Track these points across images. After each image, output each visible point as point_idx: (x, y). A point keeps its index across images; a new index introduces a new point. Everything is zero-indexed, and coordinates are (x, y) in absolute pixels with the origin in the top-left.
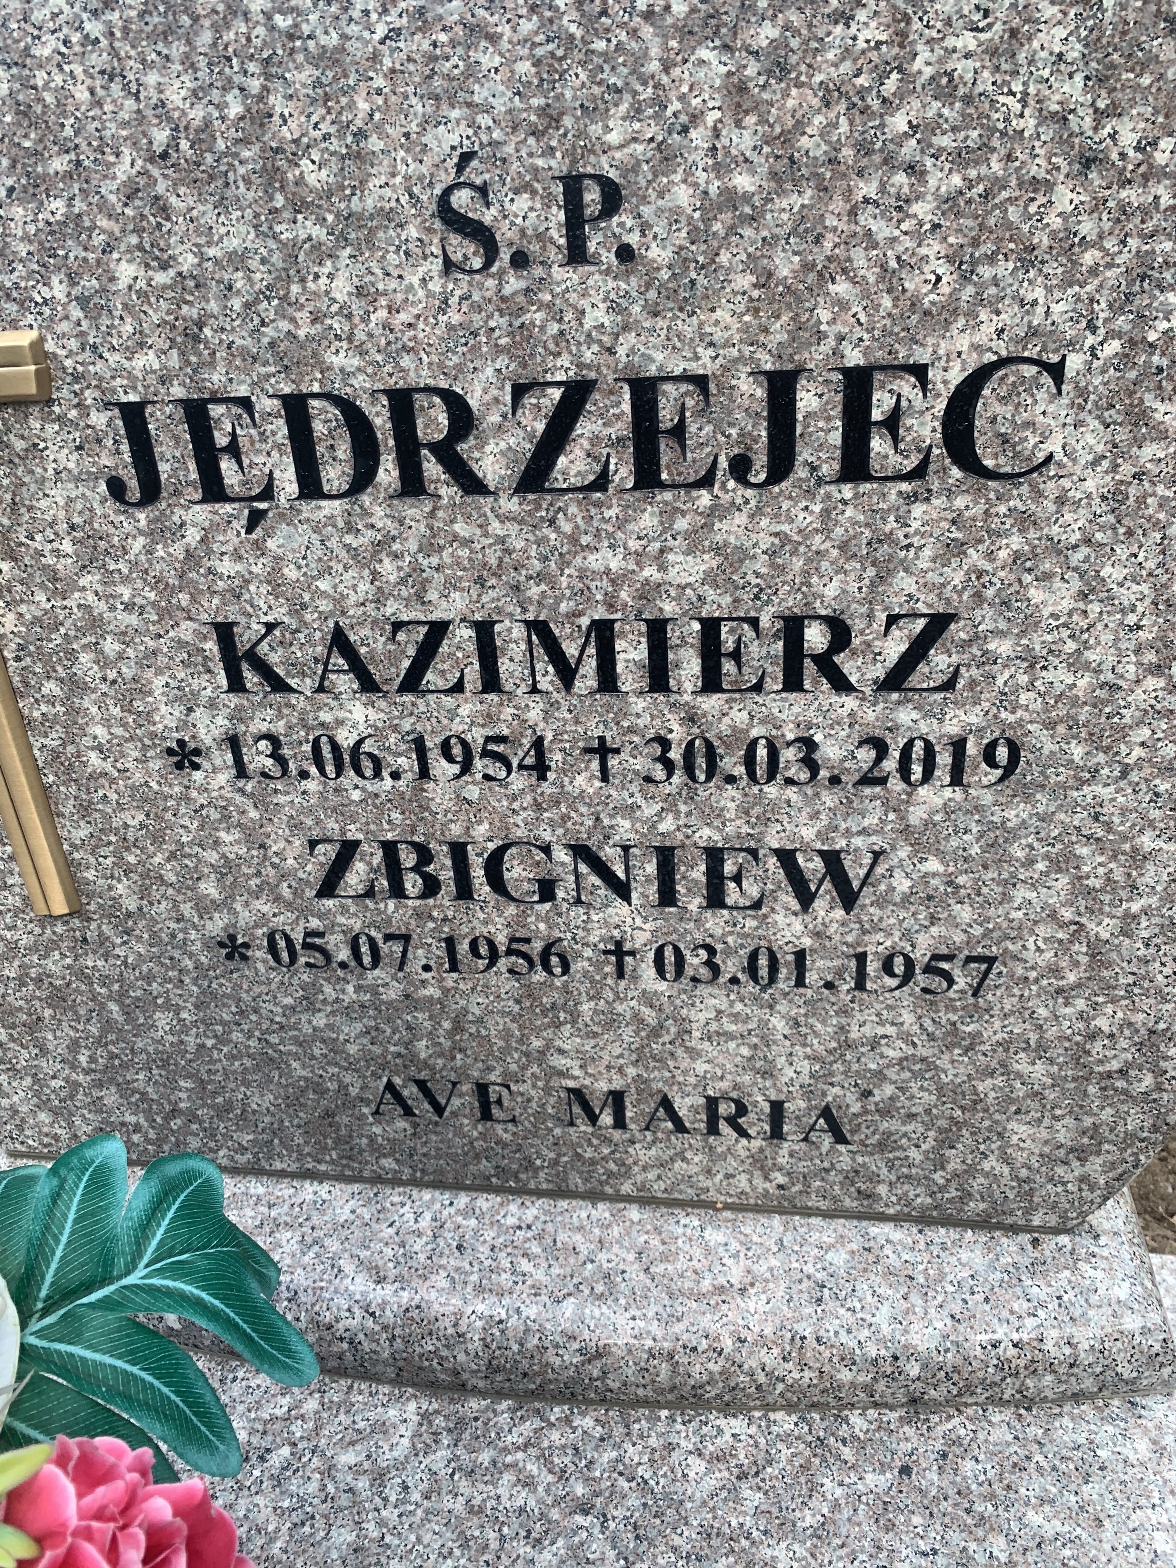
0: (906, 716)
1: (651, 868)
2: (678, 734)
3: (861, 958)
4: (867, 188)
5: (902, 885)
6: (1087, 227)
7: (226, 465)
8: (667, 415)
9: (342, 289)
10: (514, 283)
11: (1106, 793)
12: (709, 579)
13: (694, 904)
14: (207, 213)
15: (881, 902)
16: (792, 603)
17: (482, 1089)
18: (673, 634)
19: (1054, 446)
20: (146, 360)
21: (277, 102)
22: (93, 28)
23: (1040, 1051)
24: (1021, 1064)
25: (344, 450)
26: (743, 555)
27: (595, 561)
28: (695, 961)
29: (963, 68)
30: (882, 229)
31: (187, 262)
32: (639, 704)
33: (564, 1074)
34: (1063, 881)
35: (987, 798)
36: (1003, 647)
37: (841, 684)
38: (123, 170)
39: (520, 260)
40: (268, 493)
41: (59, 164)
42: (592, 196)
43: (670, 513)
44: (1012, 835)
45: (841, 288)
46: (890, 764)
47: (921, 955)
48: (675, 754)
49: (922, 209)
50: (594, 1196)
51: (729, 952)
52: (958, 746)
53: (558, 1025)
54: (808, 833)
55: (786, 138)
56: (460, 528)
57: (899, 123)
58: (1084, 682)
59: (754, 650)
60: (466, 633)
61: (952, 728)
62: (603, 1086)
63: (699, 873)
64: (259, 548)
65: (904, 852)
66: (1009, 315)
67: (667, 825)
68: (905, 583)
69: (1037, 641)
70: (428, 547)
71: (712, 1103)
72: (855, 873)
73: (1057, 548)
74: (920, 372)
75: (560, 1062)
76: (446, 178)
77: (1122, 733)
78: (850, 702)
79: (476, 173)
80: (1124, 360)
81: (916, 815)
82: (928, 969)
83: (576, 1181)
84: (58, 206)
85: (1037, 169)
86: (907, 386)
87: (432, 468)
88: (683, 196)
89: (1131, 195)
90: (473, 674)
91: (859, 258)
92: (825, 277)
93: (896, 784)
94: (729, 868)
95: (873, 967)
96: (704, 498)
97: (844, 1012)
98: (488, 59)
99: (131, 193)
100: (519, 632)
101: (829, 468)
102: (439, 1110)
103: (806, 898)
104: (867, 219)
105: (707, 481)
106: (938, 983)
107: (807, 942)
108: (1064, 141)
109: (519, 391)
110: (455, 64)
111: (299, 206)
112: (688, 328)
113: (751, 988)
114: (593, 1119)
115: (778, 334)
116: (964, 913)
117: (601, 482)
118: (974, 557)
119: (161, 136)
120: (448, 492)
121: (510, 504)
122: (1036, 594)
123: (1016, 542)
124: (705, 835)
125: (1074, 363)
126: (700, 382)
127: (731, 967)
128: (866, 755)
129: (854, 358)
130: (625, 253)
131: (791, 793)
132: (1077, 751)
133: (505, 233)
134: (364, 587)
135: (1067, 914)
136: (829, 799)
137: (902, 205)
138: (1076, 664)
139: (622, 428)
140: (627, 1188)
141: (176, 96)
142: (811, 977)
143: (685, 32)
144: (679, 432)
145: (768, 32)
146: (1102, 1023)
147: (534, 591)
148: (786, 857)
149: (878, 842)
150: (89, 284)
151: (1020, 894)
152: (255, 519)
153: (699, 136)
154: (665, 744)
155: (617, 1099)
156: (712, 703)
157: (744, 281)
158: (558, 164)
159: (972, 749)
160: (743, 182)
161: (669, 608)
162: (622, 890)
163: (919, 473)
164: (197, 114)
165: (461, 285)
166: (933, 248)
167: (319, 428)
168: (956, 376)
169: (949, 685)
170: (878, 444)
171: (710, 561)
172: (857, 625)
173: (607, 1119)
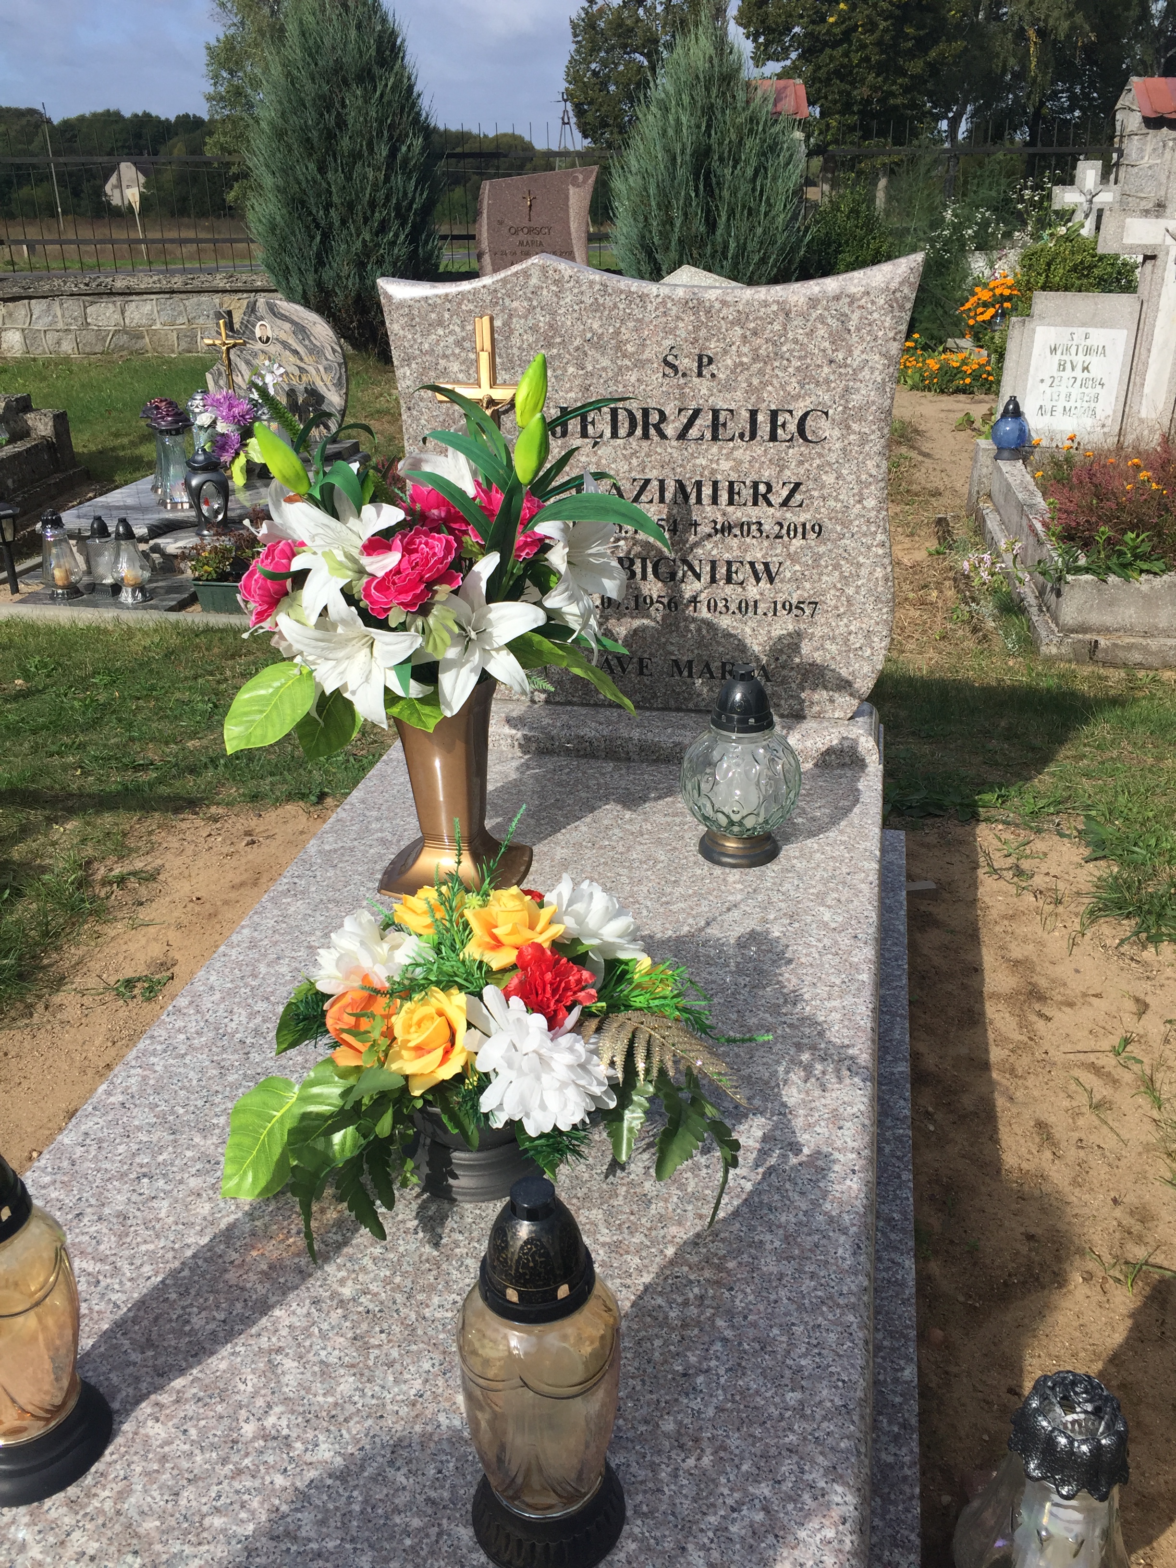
0: (788, 515)
1: (708, 568)
2: (720, 520)
3: (775, 603)
4: (776, 364)
5: (788, 575)
6: (832, 377)
7: (590, 427)
8: (722, 420)
9: (633, 379)
10: (682, 381)
11: (848, 542)
12: (731, 469)
13: (721, 583)
14: (598, 356)
15: (782, 581)
16: (755, 477)
17: (641, 660)
18: (720, 485)
19: (827, 434)
20: (572, 395)
21: (623, 330)
22: (576, 307)
23: (833, 639)
24: (828, 645)
25: (627, 425)
26: (741, 462)
27: (698, 462)
28: (721, 605)
29: (800, 337)
30: (780, 374)
31: (590, 368)
32: (708, 509)
33: (672, 653)
34: (837, 574)
35: (813, 543)
36: (816, 494)
37: (770, 504)
38: (577, 342)
39: (684, 375)
40: (601, 436)
41: (558, 340)
42: (705, 360)
43: (721, 448)
44: (821, 556)
45: (770, 388)
46: (784, 531)
47: (794, 602)
48: (719, 527)
49: (790, 370)
50: (678, 710)
51: (733, 601)
52: (804, 525)
53: (671, 632)
54: (759, 555)
55: (756, 350)
56: (659, 450)
57: (784, 349)
58: (839, 505)
59: (744, 492)
60: (656, 483)
61: (802, 520)
62: (685, 658)
63: (724, 570)
64: (595, 453)
65: (788, 563)
66: (813, 398)
67: (714, 552)
68: (787, 473)
69: (825, 492)
70: (648, 455)
71: (724, 665)
72: (774, 570)
73: (829, 464)
74: (791, 412)
75: (671, 648)
76: (666, 352)
77: (851, 522)
78: (772, 510)
79: (674, 352)
80: (844, 412)
81: (792, 549)
82: (797, 607)
83: (672, 703)
84: (555, 351)
85: (819, 362)
86: (787, 416)
87: (652, 431)
88: (729, 362)
89: (842, 370)
90: (657, 497)
91: (775, 381)
92: (766, 385)
93: (786, 538)
94: (734, 569)
95: (779, 606)
96: (731, 444)
97: (770, 625)
98: (681, 324)
99: (577, 349)
100: (673, 483)
101: (767, 437)
102: (624, 670)
103: (758, 580)
104: (777, 371)
105: (732, 439)
106: (799, 612)
107: (758, 597)
108: (825, 356)
109: (680, 411)
110: (672, 325)
111: (625, 356)
112: (728, 396)
113: (739, 616)
114: (681, 673)
115: (753, 399)
116: (808, 585)
117: (702, 438)
118: (807, 465)
119: (589, 335)
120: (656, 438)
121: (674, 443)
122: (824, 477)
123: (818, 461)
124: (727, 556)
125: (831, 412)
126: (731, 411)
127: (733, 607)
128: (777, 528)
129: (773, 407)
130: (713, 375)
131: (754, 541)
132: (839, 528)
133: (681, 368)
134: (626, 467)
135: (839, 586)
136: (766, 543)
137: (786, 369)
138: (836, 499)
139: (709, 422)
140: (691, 705)
141: (595, 326)
142: (759, 611)
143: (732, 323)
144: (724, 425)
145: (752, 325)
146: (852, 628)
147: (679, 470)
148: (752, 564)
149: (781, 559)
150: (559, 372)
151: (825, 578)
152: (596, 444)
153: (734, 348)
154: (715, 523)
155: (690, 663)
156: (731, 509)
157: (745, 385)
158: (697, 351)
159: (808, 527)
160: (745, 360)
161: (719, 477)
162: (698, 577)
163: (791, 440)
164: (600, 331)
165: (667, 381)
166: (793, 380)
167: (620, 417)
168: (800, 414)
169: (800, 505)
170: (780, 431)
171: (732, 463)
172: (774, 485)
173: (686, 673)
